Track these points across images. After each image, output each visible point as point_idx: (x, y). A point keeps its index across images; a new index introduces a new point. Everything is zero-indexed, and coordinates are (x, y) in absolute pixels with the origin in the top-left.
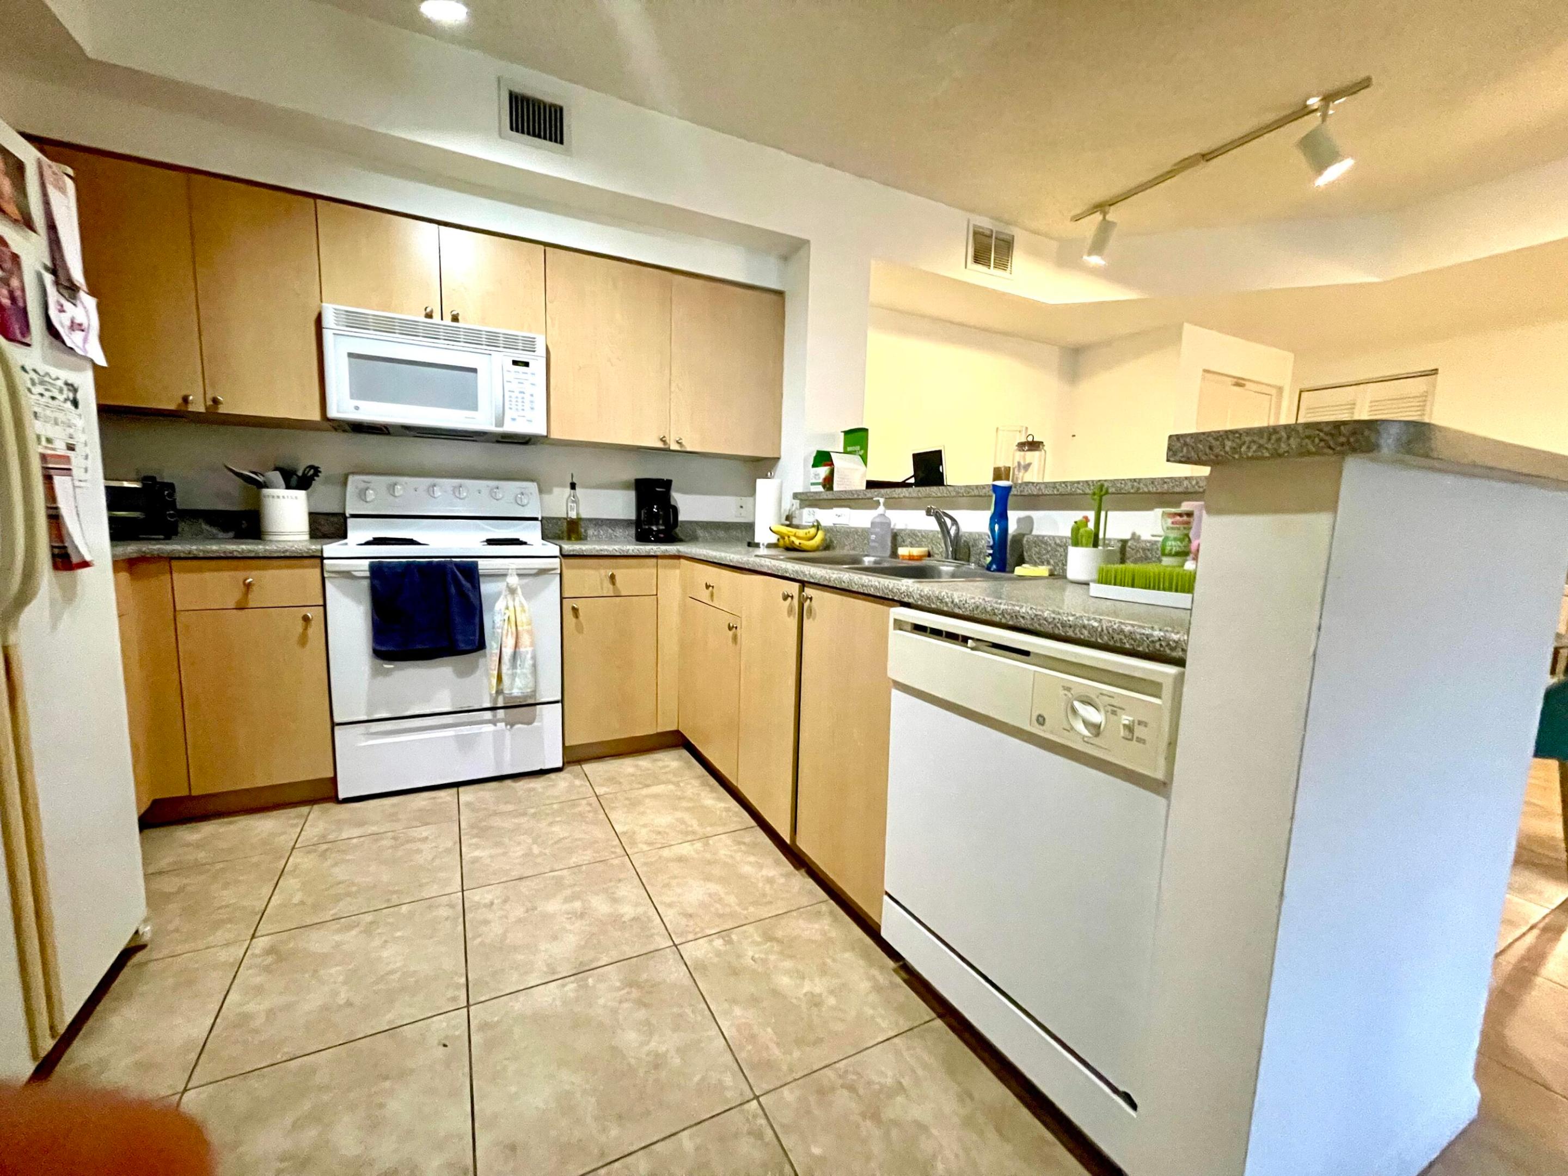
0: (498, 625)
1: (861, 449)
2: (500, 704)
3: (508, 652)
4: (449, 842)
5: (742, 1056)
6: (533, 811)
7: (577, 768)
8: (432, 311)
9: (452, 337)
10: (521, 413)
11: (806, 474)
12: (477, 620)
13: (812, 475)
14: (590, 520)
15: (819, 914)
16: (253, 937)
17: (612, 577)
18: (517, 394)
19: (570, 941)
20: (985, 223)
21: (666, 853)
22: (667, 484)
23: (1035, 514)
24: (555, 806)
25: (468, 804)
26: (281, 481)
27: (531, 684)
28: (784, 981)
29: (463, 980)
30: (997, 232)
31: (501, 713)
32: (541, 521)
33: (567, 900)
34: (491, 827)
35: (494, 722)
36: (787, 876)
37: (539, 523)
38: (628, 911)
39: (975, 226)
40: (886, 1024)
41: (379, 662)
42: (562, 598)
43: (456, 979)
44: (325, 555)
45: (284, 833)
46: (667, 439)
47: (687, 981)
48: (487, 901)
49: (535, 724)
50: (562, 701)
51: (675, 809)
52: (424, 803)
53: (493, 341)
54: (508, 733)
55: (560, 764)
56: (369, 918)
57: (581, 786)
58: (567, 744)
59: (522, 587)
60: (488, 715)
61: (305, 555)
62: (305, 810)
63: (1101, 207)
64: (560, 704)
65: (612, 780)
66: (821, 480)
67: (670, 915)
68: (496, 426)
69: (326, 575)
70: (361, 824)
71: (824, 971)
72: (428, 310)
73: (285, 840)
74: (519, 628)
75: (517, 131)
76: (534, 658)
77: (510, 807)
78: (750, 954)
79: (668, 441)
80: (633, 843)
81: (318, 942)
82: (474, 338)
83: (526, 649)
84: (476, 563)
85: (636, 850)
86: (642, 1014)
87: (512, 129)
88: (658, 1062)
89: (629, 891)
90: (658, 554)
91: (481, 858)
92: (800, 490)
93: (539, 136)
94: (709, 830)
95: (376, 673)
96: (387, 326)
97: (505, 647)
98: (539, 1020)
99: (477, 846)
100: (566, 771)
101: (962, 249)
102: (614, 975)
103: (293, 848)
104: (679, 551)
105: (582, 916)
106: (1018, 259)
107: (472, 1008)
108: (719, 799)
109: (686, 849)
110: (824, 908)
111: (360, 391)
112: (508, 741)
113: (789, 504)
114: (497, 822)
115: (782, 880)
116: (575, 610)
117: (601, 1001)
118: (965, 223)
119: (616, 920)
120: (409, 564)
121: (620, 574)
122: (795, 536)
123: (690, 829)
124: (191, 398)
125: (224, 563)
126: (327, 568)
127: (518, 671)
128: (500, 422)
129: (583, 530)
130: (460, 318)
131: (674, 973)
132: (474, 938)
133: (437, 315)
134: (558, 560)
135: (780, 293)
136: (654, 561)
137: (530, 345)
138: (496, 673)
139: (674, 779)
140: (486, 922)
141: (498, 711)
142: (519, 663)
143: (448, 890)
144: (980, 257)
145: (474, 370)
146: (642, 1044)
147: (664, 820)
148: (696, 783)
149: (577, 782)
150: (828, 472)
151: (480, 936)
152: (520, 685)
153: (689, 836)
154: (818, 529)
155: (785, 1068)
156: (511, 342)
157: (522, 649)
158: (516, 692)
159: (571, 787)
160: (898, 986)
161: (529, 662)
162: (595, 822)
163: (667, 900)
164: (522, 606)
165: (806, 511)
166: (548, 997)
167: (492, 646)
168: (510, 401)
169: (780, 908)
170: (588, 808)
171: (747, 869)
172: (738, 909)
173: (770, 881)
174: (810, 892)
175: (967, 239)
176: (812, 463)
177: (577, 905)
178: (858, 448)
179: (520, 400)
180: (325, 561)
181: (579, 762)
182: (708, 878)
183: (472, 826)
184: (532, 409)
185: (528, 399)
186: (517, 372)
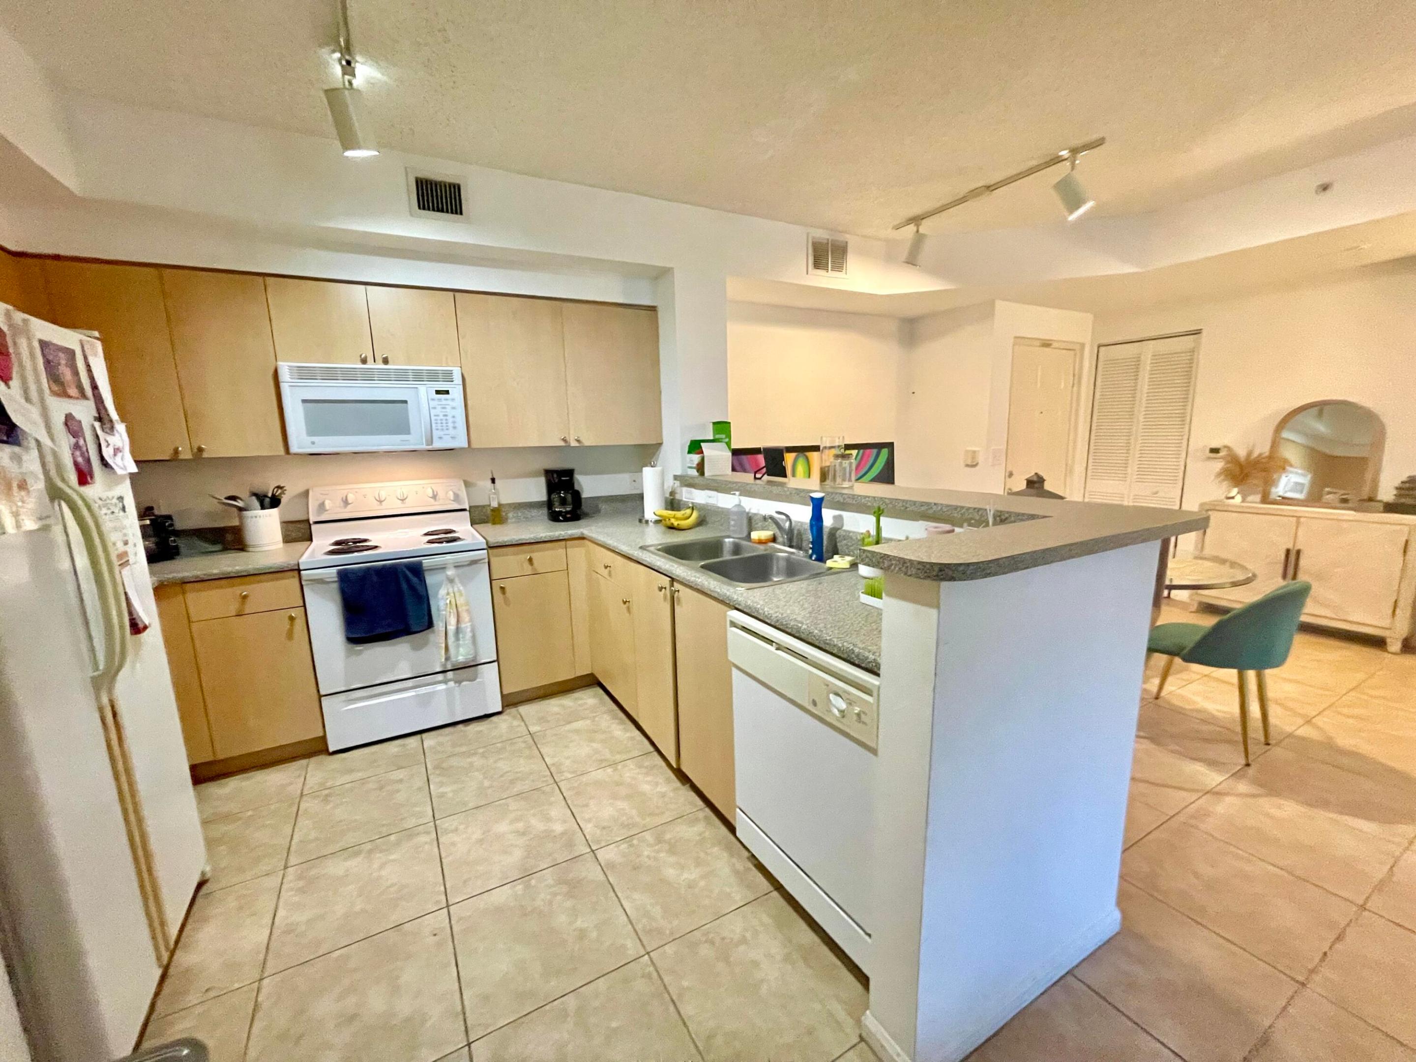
0: (442, 608)
1: (726, 438)
2: (449, 667)
3: (452, 628)
4: (420, 781)
5: (639, 927)
6: (481, 751)
7: (513, 711)
8: (366, 357)
9: (385, 376)
10: (447, 432)
11: (683, 459)
12: (425, 606)
13: (688, 460)
14: (510, 505)
15: (697, 820)
16: (286, 867)
17: (530, 560)
18: (441, 417)
19: (518, 854)
20: (821, 235)
21: (584, 779)
22: (570, 473)
23: (846, 515)
24: (499, 745)
25: (431, 748)
26: (257, 504)
27: (472, 652)
28: (670, 873)
29: (442, 888)
30: (832, 240)
31: (450, 675)
32: (469, 511)
33: (512, 822)
34: (451, 767)
35: (445, 682)
36: (676, 789)
37: (467, 513)
38: (558, 828)
39: (813, 238)
40: (739, 896)
41: (351, 646)
42: (491, 581)
43: (437, 889)
44: (301, 568)
45: (291, 784)
46: (568, 439)
47: (602, 877)
48: (453, 827)
49: (478, 680)
50: (498, 660)
51: (592, 740)
52: (396, 750)
53: (419, 377)
54: (457, 689)
55: (500, 709)
56: (369, 846)
57: (519, 726)
58: (505, 692)
59: (458, 576)
60: (440, 677)
61: (286, 569)
62: (304, 762)
63: (916, 220)
64: (496, 664)
65: (542, 720)
66: (695, 466)
67: (588, 828)
68: (427, 445)
69: (303, 583)
70: (351, 771)
71: (698, 863)
72: (363, 356)
73: (295, 789)
74: (460, 610)
75: (424, 209)
76: (473, 631)
77: (464, 749)
78: (646, 853)
79: (568, 440)
80: (561, 772)
81: (336, 868)
82: (401, 376)
83: (466, 625)
84: (420, 564)
85: (563, 778)
86: (569, 904)
87: (419, 208)
88: (582, 934)
89: (558, 811)
90: (566, 537)
91: (446, 793)
92: (679, 473)
93: (442, 211)
94: (618, 757)
95: (349, 654)
96: (330, 375)
97: (450, 625)
98: (499, 910)
99: (441, 784)
100: (504, 714)
101: (803, 259)
102: (549, 877)
103: (302, 795)
104: (582, 534)
105: (524, 834)
106: (852, 262)
107: (451, 908)
108: (625, 730)
109: (599, 775)
110: (701, 815)
111: (313, 429)
112: (458, 697)
113: (670, 483)
114: (454, 762)
115: (672, 794)
116: (502, 589)
117: (542, 896)
118: (805, 237)
119: (548, 835)
120: (369, 569)
121: (536, 556)
122: (674, 517)
123: (603, 757)
124: (180, 449)
125: (223, 582)
126: (304, 578)
127: (461, 642)
128: (430, 441)
129: (504, 514)
130: (390, 360)
131: (591, 872)
132: (447, 856)
133: (370, 359)
134: (485, 551)
135: (653, 309)
136: (564, 543)
137: (448, 377)
138: (443, 645)
139: (591, 715)
140: (453, 844)
141: (448, 673)
142: (461, 636)
143: (421, 821)
144: (819, 262)
145: (405, 402)
146: (571, 923)
147: (584, 750)
148: (606, 717)
149: (515, 723)
150: (700, 459)
151: (451, 854)
152: (463, 653)
153: (603, 764)
154: (693, 509)
155: (668, 932)
156: (433, 376)
157: (463, 626)
158: (461, 658)
159: (511, 727)
160: (749, 869)
161: (469, 635)
162: (530, 757)
163: (587, 816)
164: (459, 591)
165: (685, 489)
166: (501, 896)
167: (439, 625)
168: (436, 423)
169: (667, 817)
170: (523, 745)
171: (646, 788)
172: (638, 819)
173: (663, 795)
174: (692, 803)
175: (807, 248)
176: (687, 450)
177: (520, 825)
178: (724, 436)
179: (444, 422)
180: (302, 572)
181: (515, 704)
182: (615, 797)
183: (436, 767)
184: (455, 428)
185: (450, 420)
186: (440, 400)
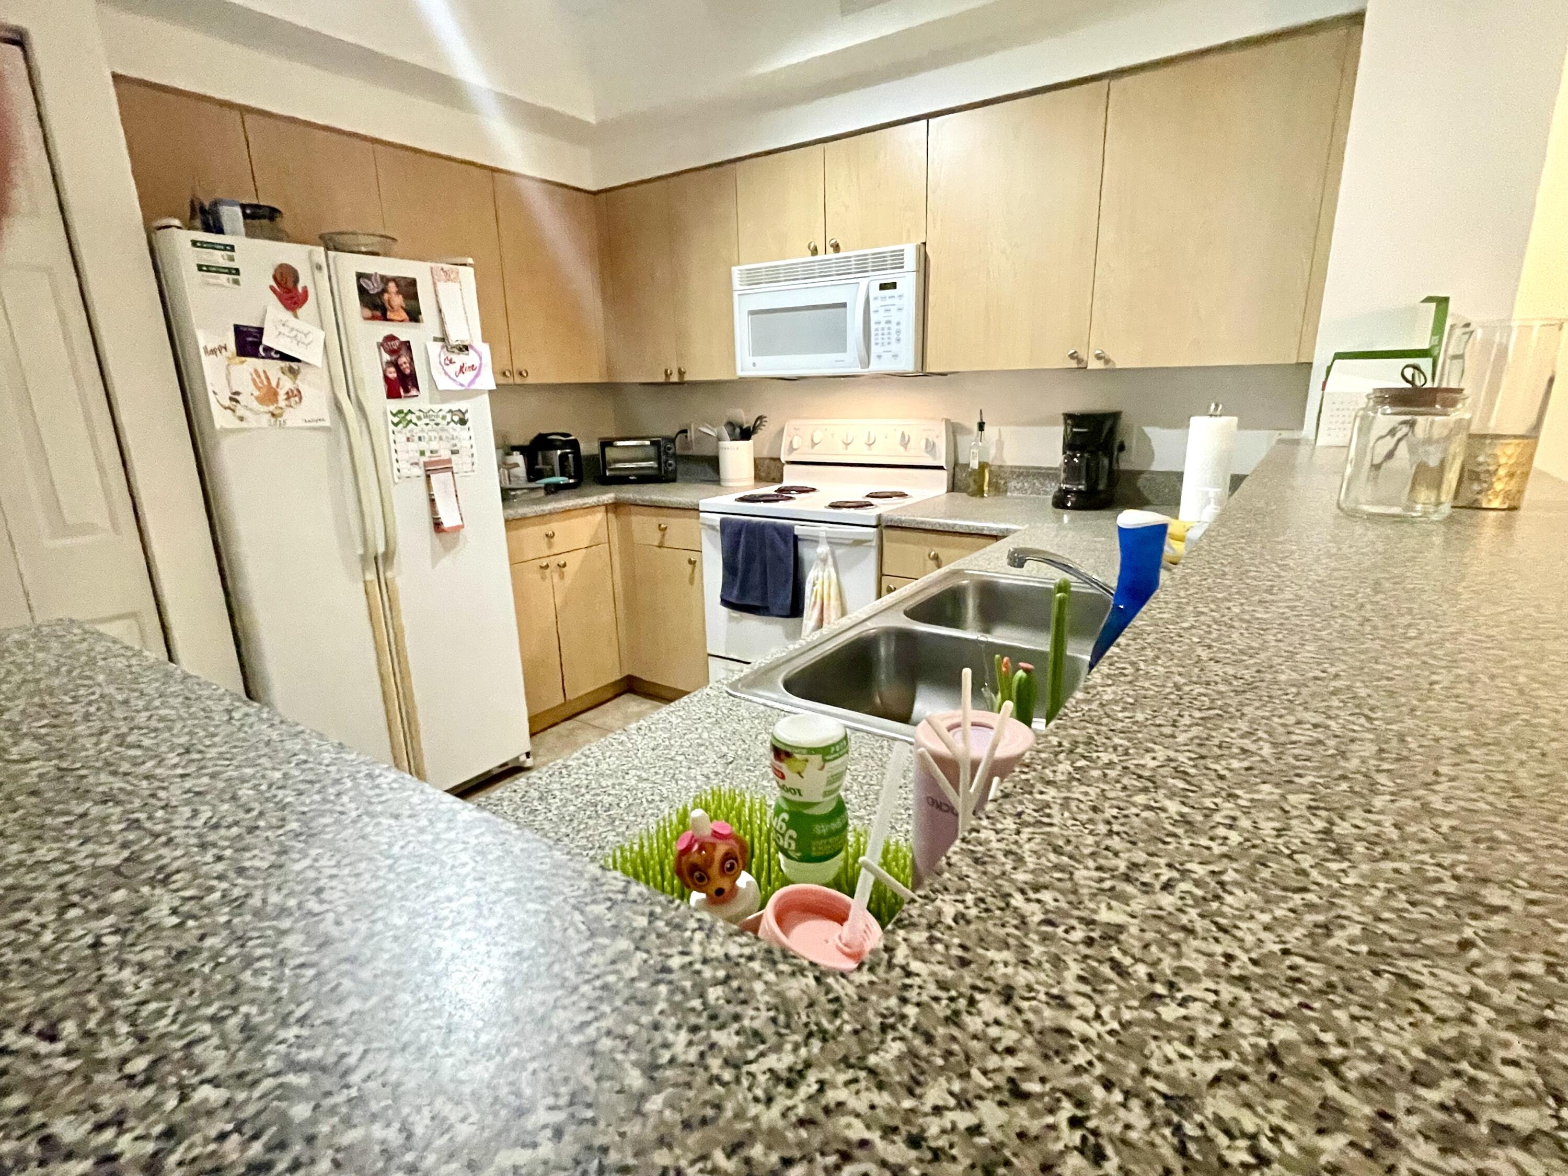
8: (817, 246)
9: (831, 272)
10: (887, 348)
12: (790, 586)
17: (936, 558)
18: (883, 325)
22: (1115, 418)
32: (950, 471)
42: (881, 576)
44: (700, 509)
46: (1080, 354)
53: (862, 265)
61: (689, 507)
68: (862, 367)
69: (701, 526)
72: (814, 245)
79: (1082, 356)
82: (848, 268)
84: (791, 529)
95: (730, 619)
111: (761, 347)
120: (744, 523)
124: (669, 369)
125: (652, 510)
126: (701, 520)
128: (867, 361)
130: (841, 247)
133: (821, 249)
134: (875, 530)
137: (898, 259)
145: (844, 305)
156: (879, 263)
179: (887, 332)
180: (700, 514)
184: (898, 340)
185: (894, 327)
186: (884, 298)
